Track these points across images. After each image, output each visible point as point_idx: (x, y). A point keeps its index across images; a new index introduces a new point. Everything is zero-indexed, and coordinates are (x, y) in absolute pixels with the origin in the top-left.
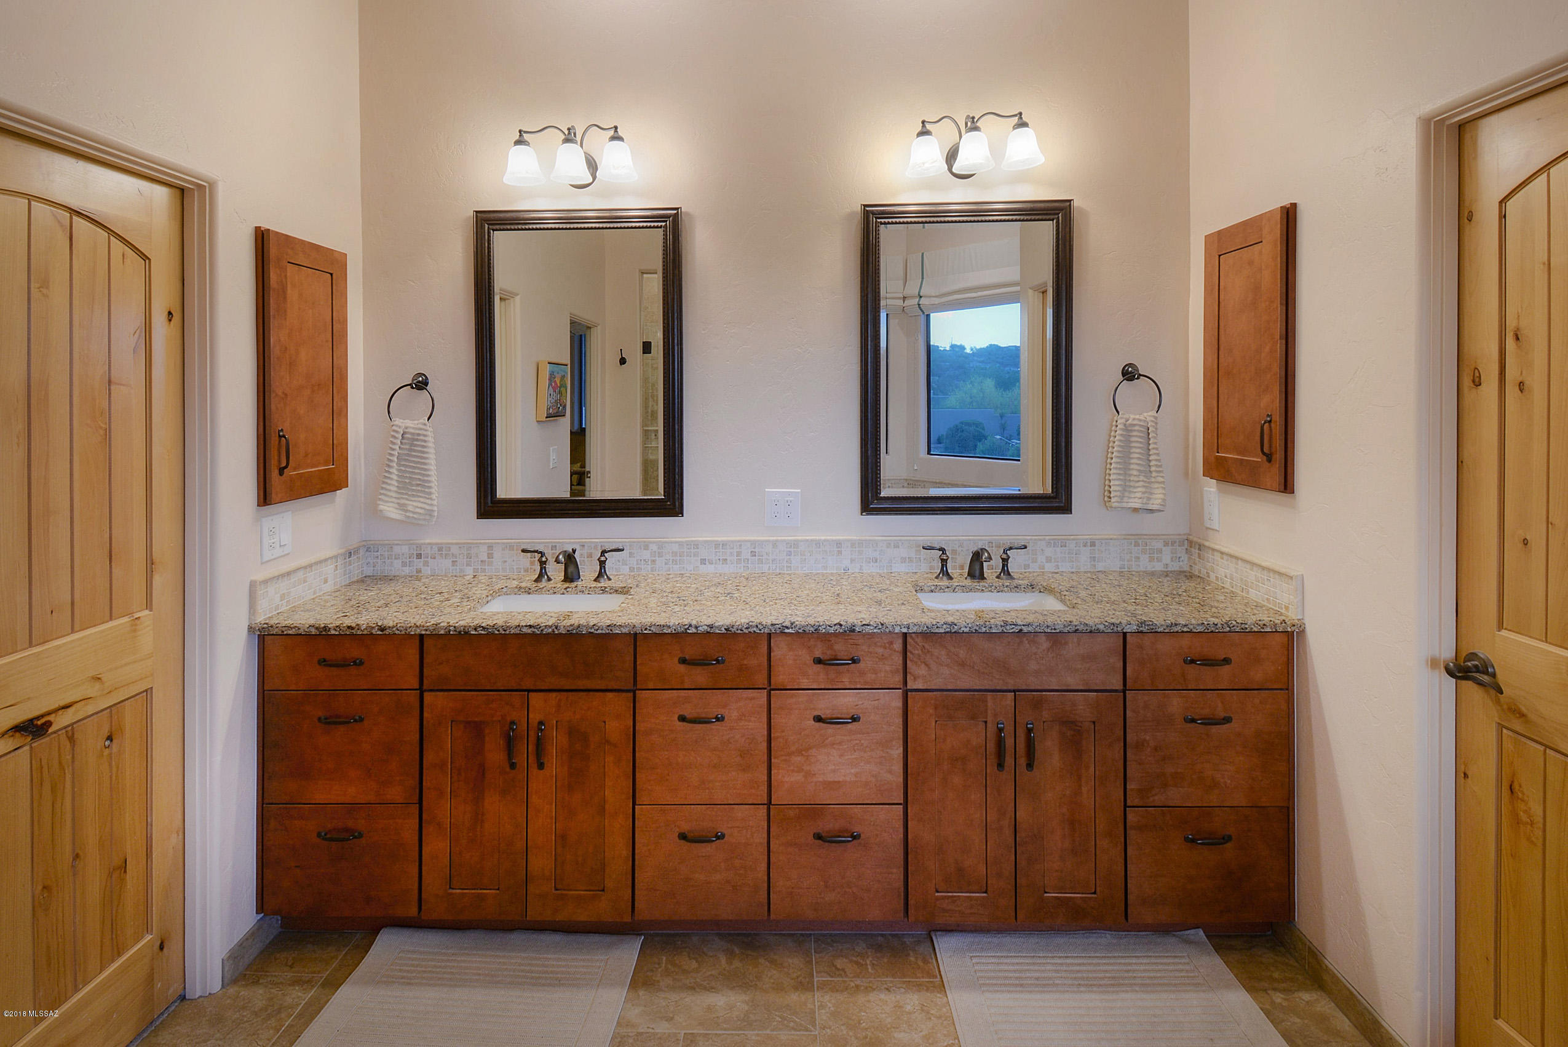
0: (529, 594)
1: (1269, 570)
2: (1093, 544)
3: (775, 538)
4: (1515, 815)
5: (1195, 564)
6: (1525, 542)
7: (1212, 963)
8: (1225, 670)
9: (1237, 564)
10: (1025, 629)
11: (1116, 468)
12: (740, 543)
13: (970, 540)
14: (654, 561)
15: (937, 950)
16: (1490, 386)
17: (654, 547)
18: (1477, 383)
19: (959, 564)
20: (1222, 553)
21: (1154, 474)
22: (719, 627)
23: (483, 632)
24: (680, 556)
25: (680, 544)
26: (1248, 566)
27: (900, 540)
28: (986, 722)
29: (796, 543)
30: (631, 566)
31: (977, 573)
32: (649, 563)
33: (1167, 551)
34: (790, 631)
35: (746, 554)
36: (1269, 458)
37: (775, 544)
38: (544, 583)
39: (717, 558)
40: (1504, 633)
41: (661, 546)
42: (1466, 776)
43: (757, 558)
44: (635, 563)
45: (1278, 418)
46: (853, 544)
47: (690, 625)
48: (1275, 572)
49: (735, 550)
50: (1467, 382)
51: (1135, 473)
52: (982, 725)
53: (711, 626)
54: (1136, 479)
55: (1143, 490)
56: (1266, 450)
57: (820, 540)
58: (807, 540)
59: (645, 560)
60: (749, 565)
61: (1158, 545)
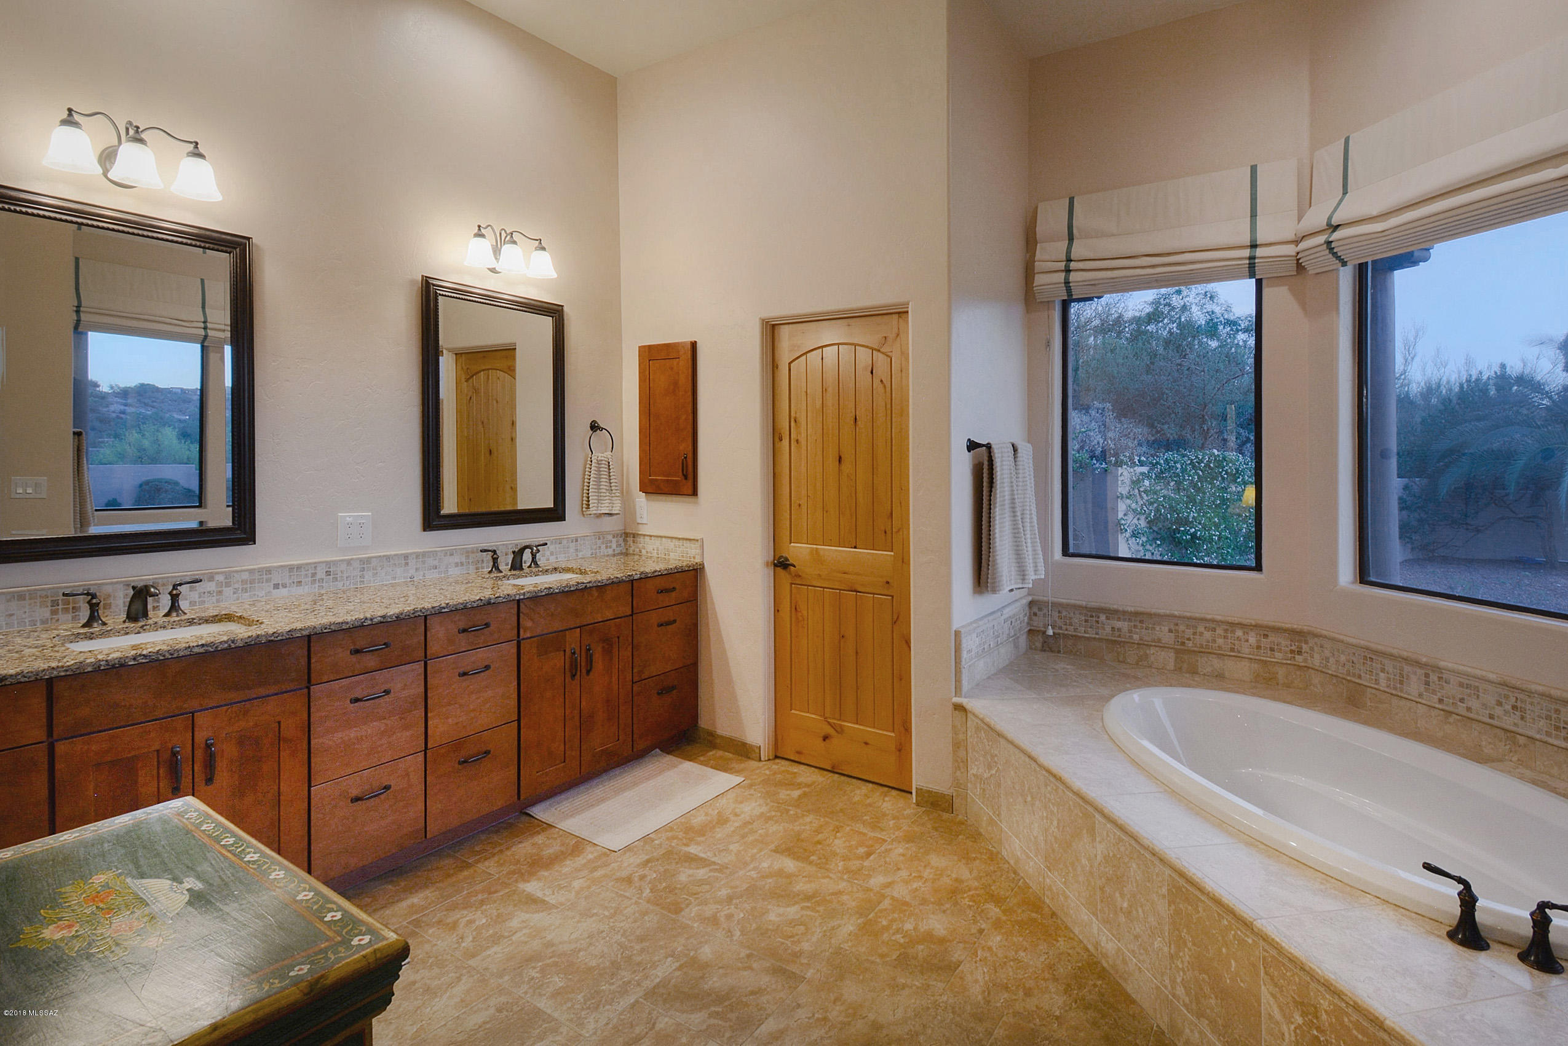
0: (92, 639)
1: (683, 539)
2: (577, 541)
3: (350, 557)
4: (797, 618)
5: (630, 547)
6: (800, 505)
7: (669, 759)
8: (673, 594)
9: (661, 540)
10: (588, 585)
11: (592, 488)
12: (315, 565)
13: (504, 545)
14: (220, 592)
15: (534, 815)
16: (786, 442)
17: (221, 578)
18: (781, 440)
19: (505, 562)
20: (651, 536)
21: (614, 491)
22: (390, 616)
23: (144, 661)
24: (251, 584)
25: (251, 571)
26: (669, 540)
27: (455, 549)
28: (565, 651)
29: (368, 560)
30: (192, 599)
31: (518, 565)
32: (215, 594)
33: (614, 540)
34: (446, 610)
35: (321, 574)
36: (686, 477)
37: (349, 562)
38: (96, 628)
39: (291, 581)
40: (792, 544)
41: (228, 575)
42: (778, 611)
43: (331, 577)
44: (197, 596)
45: (690, 456)
46: (417, 555)
47: (366, 619)
48: (687, 539)
49: (310, 572)
50: (777, 439)
51: (604, 491)
52: (562, 653)
53: (384, 617)
54: (604, 495)
55: (609, 501)
56: (685, 473)
57: (390, 555)
58: (380, 556)
59: (209, 592)
60: (324, 584)
61: (610, 537)
